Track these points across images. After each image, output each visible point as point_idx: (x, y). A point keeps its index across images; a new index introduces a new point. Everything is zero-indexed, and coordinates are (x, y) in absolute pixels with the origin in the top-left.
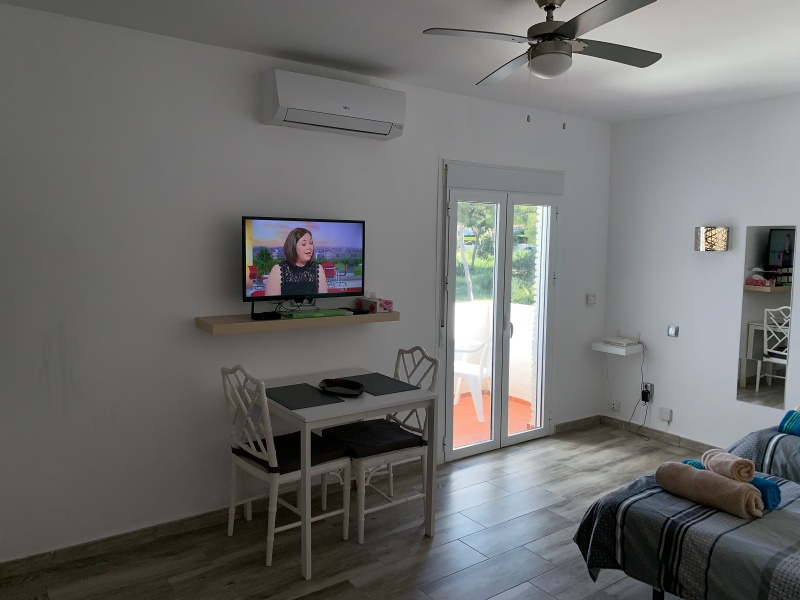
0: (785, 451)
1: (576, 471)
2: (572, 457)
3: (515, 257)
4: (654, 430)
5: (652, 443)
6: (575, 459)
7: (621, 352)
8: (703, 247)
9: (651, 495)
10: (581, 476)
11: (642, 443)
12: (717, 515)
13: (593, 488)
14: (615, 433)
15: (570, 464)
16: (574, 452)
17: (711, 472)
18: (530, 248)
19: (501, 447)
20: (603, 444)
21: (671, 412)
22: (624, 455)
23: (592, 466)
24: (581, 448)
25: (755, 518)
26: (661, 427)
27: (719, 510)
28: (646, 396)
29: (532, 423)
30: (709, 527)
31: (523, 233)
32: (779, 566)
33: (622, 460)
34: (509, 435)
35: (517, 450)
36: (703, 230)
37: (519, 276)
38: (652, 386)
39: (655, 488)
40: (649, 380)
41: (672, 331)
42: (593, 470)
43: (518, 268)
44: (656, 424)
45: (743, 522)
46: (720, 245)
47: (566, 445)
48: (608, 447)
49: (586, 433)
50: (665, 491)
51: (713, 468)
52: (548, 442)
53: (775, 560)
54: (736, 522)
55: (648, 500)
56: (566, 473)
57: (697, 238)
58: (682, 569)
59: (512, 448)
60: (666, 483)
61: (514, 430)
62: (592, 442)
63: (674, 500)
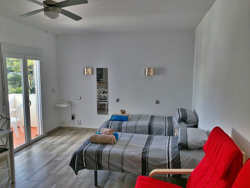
0: (113, 125)
1: (58, 145)
2: (54, 141)
3: (8, 77)
4: (76, 128)
5: (76, 131)
6: (56, 141)
7: (65, 106)
8: (86, 74)
9: (90, 145)
10: (60, 146)
11: (73, 132)
12: (107, 145)
13: (64, 149)
14: (65, 131)
15: (55, 143)
16: (55, 140)
17: (103, 134)
18: (14, 74)
19: (30, 144)
20: (62, 135)
21: (80, 121)
22: (70, 137)
23: (61, 142)
24: (56, 138)
25: (115, 143)
26: (78, 126)
27: (107, 144)
28: (73, 118)
29: (38, 134)
30: (107, 149)
31: (11, 68)
32: (125, 153)
33: (70, 138)
34: (32, 139)
35: (36, 144)
36: (85, 68)
37: (11, 84)
38: (74, 115)
39: (90, 143)
40: (73, 113)
41: (79, 98)
42: (62, 143)
43: (11, 81)
44: (77, 126)
45: (113, 145)
46: (90, 73)
47: (51, 138)
48: (64, 135)
49: (56, 133)
50: (92, 143)
51: (104, 133)
52: (45, 138)
53: (123, 152)
54: (112, 146)
55: (90, 146)
56: (54, 147)
57: (84, 71)
58: (102, 162)
59: (33, 144)
60: (92, 141)
61: (33, 137)
62: (59, 135)
63: (96, 145)
